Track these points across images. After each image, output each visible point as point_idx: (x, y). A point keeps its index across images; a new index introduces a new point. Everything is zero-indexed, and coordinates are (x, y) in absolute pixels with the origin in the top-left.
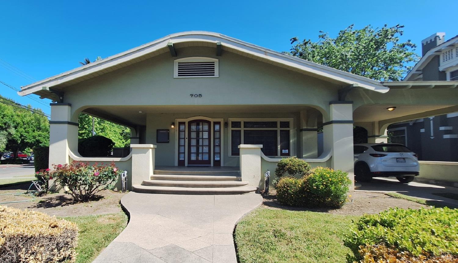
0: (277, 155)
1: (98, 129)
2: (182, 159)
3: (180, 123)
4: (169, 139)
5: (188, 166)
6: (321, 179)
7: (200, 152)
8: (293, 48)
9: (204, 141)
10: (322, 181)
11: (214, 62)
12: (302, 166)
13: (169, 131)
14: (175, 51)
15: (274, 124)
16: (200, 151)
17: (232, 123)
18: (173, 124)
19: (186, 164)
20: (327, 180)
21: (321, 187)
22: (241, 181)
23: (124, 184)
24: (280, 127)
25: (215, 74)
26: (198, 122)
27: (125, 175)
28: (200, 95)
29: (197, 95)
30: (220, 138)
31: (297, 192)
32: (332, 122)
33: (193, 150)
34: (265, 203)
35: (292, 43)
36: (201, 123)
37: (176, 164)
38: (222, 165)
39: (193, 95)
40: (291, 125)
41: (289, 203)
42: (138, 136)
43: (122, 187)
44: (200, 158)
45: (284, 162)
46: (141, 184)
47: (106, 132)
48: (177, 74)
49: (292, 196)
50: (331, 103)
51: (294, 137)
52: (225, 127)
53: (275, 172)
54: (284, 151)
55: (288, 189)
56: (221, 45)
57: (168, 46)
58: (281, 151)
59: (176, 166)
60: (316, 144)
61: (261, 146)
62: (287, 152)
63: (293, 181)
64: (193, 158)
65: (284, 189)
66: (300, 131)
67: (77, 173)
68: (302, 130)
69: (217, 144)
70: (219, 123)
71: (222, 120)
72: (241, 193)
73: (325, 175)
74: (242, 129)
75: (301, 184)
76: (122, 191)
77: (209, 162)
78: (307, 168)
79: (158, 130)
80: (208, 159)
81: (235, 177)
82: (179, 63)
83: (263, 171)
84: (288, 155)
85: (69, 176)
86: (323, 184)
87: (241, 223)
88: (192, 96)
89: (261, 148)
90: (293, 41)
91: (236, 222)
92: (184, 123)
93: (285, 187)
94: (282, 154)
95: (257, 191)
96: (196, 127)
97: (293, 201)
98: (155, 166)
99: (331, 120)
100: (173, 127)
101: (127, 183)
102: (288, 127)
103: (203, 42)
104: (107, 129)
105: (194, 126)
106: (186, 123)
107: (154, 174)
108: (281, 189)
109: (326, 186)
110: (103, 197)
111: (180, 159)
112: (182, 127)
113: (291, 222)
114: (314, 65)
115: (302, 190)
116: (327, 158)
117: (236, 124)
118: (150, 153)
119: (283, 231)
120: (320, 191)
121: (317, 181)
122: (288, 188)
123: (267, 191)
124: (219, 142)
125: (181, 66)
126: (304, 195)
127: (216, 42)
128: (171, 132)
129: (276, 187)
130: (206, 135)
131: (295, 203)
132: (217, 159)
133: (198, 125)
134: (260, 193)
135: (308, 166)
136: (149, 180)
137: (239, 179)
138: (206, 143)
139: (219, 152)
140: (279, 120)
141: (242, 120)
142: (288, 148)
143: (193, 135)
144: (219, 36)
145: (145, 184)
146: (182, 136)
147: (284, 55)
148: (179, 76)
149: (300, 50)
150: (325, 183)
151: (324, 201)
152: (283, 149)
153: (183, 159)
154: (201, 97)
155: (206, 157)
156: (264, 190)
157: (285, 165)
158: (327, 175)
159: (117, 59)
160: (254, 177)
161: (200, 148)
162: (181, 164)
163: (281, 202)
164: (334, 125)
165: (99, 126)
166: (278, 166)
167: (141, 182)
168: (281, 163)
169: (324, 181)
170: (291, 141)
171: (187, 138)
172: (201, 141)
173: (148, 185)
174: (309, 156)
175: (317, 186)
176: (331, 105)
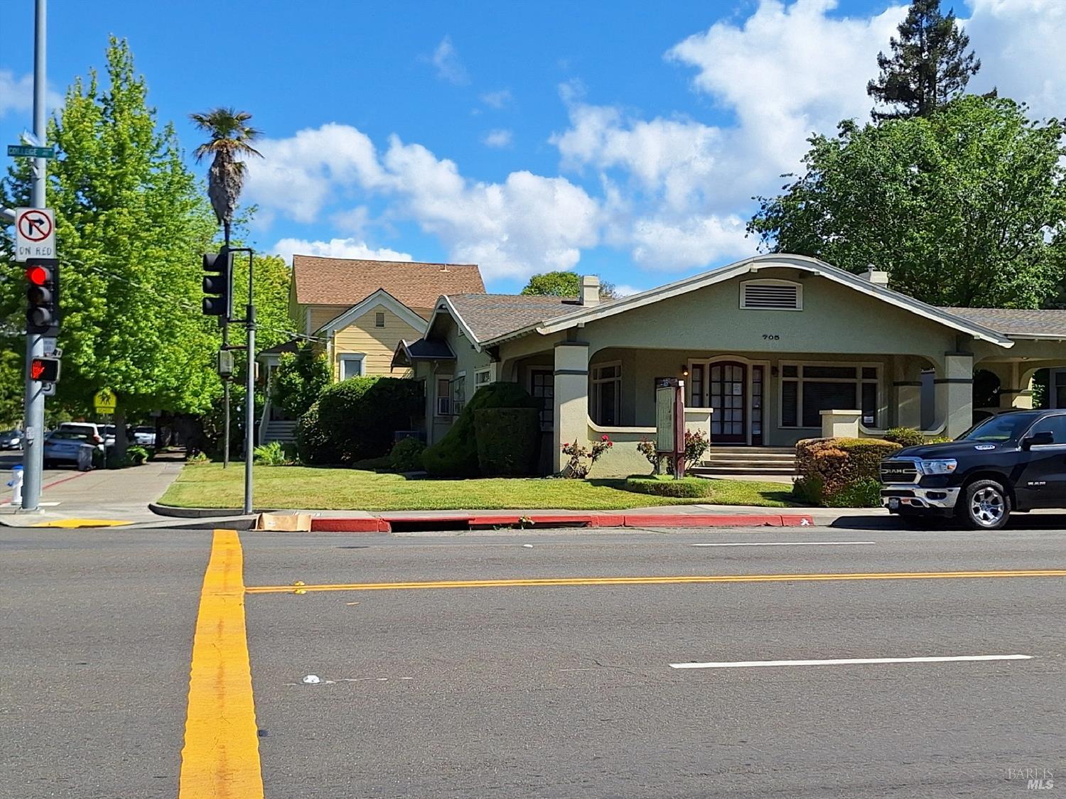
3: (695, 367)
7: (726, 407)
9: (734, 400)
11: (795, 288)
15: (852, 373)
16: (728, 417)
17: (785, 368)
24: (863, 378)
25: (797, 305)
26: (722, 365)
28: (777, 337)
29: (772, 336)
30: (763, 395)
32: (947, 381)
33: (716, 416)
36: (728, 368)
38: (767, 442)
39: (767, 336)
40: (880, 374)
44: (727, 431)
48: (745, 304)
50: (947, 354)
51: (884, 395)
52: (772, 375)
54: (866, 419)
57: (750, 272)
58: (863, 419)
61: (859, 412)
66: (893, 384)
68: (897, 383)
69: (757, 406)
70: (762, 368)
71: (767, 365)
74: (800, 379)
77: (742, 437)
80: (740, 433)
82: (747, 286)
84: (874, 425)
88: (765, 338)
89: (859, 416)
92: (702, 366)
96: (719, 373)
99: (947, 377)
100: (686, 374)
102: (875, 378)
105: (717, 372)
106: (705, 366)
116: (941, 429)
117: (790, 371)
124: (761, 402)
125: (748, 289)
127: (812, 270)
130: (738, 390)
132: (758, 432)
133: (723, 369)
138: (738, 403)
139: (761, 420)
140: (860, 365)
141: (800, 364)
142: (874, 415)
143: (715, 388)
144: (816, 262)
148: (747, 306)
152: (865, 416)
154: (778, 340)
155: (738, 430)
161: (728, 413)
164: (951, 385)
171: (706, 394)
172: (728, 399)
176: (947, 357)
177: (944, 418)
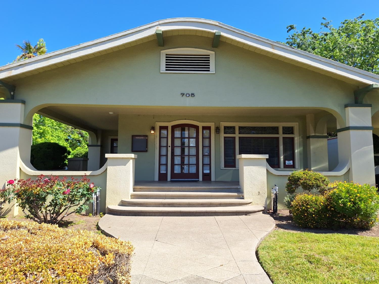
0: (279, 167)
1: (35, 134)
2: (163, 172)
3: (161, 128)
4: (147, 147)
5: (171, 180)
6: (347, 195)
7: (185, 164)
8: (289, 38)
9: (190, 150)
10: (349, 197)
11: (209, 55)
12: (320, 179)
13: (147, 137)
14: (163, 40)
15: (275, 130)
16: (186, 162)
17: (225, 128)
18: (153, 129)
19: (169, 178)
20: (355, 196)
21: (349, 205)
22: (243, 199)
23: (95, 204)
24: (283, 134)
25: (210, 69)
26: (182, 127)
27: (98, 193)
28: (193, 95)
29: (189, 94)
30: (210, 147)
31: (319, 211)
32: (348, 128)
33: (178, 160)
34: (279, 226)
35: (288, 32)
36: (186, 128)
37: (157, 178)
38: (213, 179)
39: (184, 94)
40: (296, 131)
41: (310, 225)
42: (99, 143)
43: (93, 209)
44: (186, 171)
45: (297, 176)
46: (118, 204)
47: (47, 137)
48: (165, 69)
49: (314, 216)
50: (346, 106)
51: (300, 146)
52: (216, 133)
53: (286, 187)
54: (287, 163)
55: (307, 208)
56: (221, 35)
57: (157, 33)
58: (285, 163)
59: (156, 181)
60: (327, 154)
61: (267, 156)
62: (292, 164)
63: (314, 198)
64: (177, 170)
65: (304, 208)
66: (306, 138)
67: (48, 191)
68: (309, 137)
69: (206, 154)
70: (209, 128)
71: (212, 125)
72: (246, 213)
73: (351, 190)
74: (237, 136)
75: (323, 201)
76: (93, 215)
77: (196, 175)
78: (325, 182)
79: (133, 136)
80: (195, 172)
81: (236, 194)
82: (166, 55)
83: (270, 188)
84: (293, 166)
85: (37, 194)
86: (350, 201)
87: (263, 249)
88: (182, 96)
89: (267, 159)
90: (290, 30)
91: (255, 247)
92: (166, 128)
93: (303, 206)
94: (286, 166)
95: (265, 211)
96: (180, 132)
97: (314, 222)
98: (135, 181)
99: (347, 126)
100: (152, 132)
101: (99, 204)
102: (292, 133)
103: (196, 31)
104: (49, 133)
105: (179, 131)
106: (169, 127)
107: (134, 191)
108: (299, 208)
109: (355, 203)
110: (72, 222)
111: (161, 172)
112: (164, 132)
113: (322, 246)
114: (329, 62)
115: (325, 208)
116: (344, 171)
117: (229, 130)
118: (130, 165)
119: (317, 256)
120: (347, 209)
121: (343, 197)
122: (308, 206)
123: (275, 210)
124: (209, 151)
125: (168, 57)
126: (328, 215)
127: (214, 31)
128: (150, 139)
129: (289, 205)
130: (193, 143)
131: (317, 224)
132: (207, 171)
133: (183, 130)
134: (268, 213)
135: (327, 180)
136: (129, 199)
137: (240, 196)
138: (193, 152)
139: (209, 163)
140: (281, 125)
141: (237, 125)
142: (293, 159)
143: (178, 143)
144: (217, 24)
145: (123, 204)
146: (164, 143)
147: (293, 49)
148: (166, 70)
149: (298, 41)
150: (352, 200)
151: (352, 221)
152: (287, 160)
153: (165, 172)
154: (194, 97)
155: (193, 170)
156: (271, 210)
157: (298, 178)
158: (354, 190)
159: (90, 46)
160: (259, 194)
161: (186, 159)
162: (163, 178)
163: (299, 224)
164: (352, 132)
165: (37, 130)
166: (289, 180)
167: (119, 201)
168: (292, 177)
169: (351, 197)
170: (296, 151)
171: (169, 146)
172: (186, 150)
173: (129, 205)
174: (320, 168)
175: (345, 204)
176: (346, 108)
177: (347, 161)
